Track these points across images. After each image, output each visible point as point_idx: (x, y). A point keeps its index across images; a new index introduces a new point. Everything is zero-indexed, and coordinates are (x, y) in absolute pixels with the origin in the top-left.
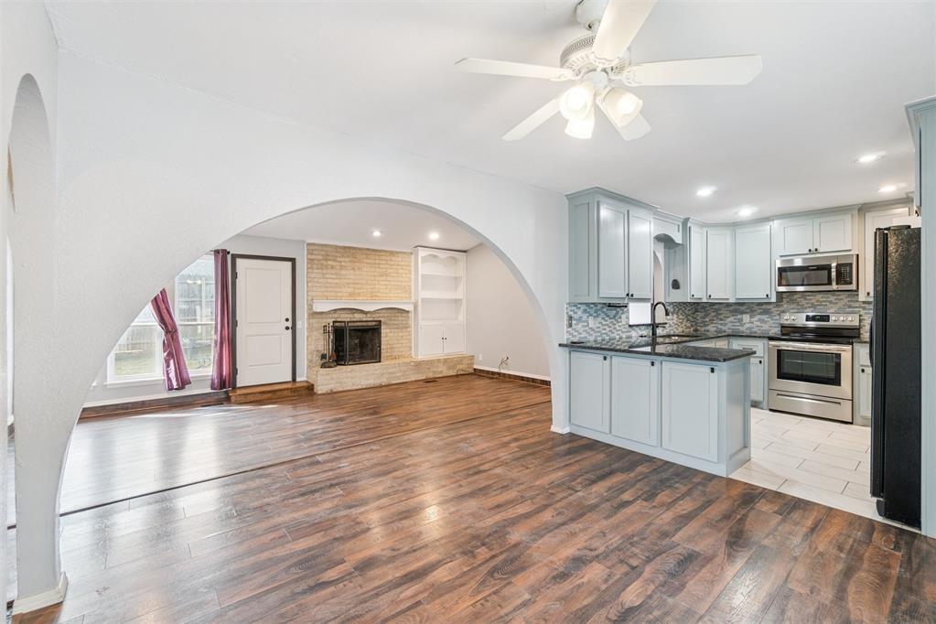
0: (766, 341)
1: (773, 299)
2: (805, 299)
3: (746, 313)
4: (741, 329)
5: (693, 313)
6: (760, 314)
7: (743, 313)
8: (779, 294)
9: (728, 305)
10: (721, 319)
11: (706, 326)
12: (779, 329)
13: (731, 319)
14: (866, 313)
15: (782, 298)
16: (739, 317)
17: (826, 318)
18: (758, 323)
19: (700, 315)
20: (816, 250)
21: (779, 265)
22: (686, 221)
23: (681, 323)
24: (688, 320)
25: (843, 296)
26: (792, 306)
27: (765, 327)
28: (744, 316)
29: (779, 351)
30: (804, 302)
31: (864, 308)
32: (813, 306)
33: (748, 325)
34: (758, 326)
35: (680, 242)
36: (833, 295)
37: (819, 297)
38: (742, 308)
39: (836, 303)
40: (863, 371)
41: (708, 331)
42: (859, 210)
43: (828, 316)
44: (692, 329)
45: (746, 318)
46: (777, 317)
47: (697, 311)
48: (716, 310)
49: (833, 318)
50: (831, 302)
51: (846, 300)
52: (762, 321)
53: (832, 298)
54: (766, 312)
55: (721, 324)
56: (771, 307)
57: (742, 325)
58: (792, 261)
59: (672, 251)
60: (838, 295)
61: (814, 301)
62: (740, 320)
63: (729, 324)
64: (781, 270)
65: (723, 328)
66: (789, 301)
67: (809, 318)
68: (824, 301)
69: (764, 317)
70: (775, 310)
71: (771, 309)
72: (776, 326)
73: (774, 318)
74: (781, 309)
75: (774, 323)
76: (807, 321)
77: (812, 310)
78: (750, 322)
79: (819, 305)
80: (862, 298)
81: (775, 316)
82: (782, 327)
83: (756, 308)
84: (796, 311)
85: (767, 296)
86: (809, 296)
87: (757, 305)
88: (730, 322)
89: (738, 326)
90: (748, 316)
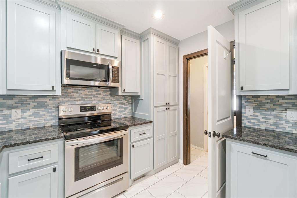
1: (58, 92)
2: (77, 93)
3: (15, 107)
6: (35, 107)
7: (10, 107)
12: (57, 121)
17: (92, 108)
18: (33, 118)
20: (98, 51)
25: (101, 91)
26: (67, 99)
27: (40, 122)
28: (13, 111)
30: (76, 95)
31: (111, 100)
32: (83, 99)
33: (19, 122)
34: (30, 121)
36: (96, 91)
37: (87, 91)
38: (10, 102)
39: (97, 97)
40: (133, 146)
43: (95, 107)
45: (16, 113)
49: (98, 107)
50: (94, 96)
51: (102, 95)
53: (95, 93)
54: (41, 105)
56: (47, 100)
57: (10, 123)
60: (99, 91)
61: (83, 95)
62: (8, 117)
66: (64, 94)
67: (83, 109)
68: (90, 95)
69: (40, 111)
70: (51, 103)
71: (46, 102)
72: (51, 119)
73: (50, 111)
74: (57, 102)
75: (50, 116)
76: (81, 111)
77: (82, 101)
78: (22, 118)
79: (87, 98)
80: (120, 93)
81: (51, 109)
82: (59, 119)
83: (29, 101)
84: (70, 103)
85: (53, 88)
86: (80, 90)
87: (30, 98)
89: (3, 124)
90: (19, 111)
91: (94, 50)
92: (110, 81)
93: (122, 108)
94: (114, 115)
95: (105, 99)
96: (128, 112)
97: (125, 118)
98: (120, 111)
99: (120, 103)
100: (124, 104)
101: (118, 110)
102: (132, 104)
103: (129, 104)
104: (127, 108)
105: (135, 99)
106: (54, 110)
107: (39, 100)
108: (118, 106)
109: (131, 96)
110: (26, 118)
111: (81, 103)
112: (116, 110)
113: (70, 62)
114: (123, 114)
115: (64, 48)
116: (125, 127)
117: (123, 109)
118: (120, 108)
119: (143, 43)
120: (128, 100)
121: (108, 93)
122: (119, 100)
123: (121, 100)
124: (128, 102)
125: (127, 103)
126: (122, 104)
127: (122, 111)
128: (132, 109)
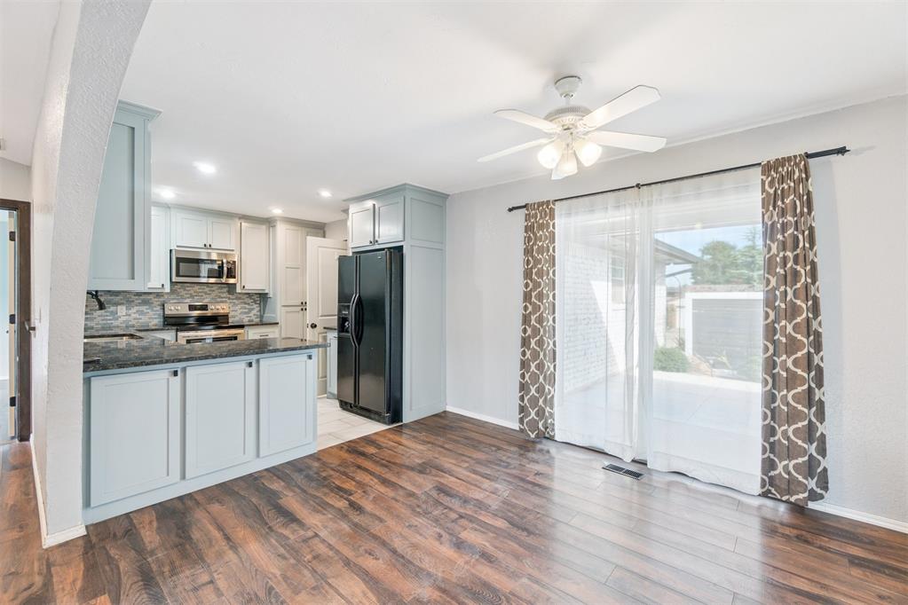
1: (167, 289)
2: (185, 290)
3: (120, 304)
4: (115, 323)
6: (140, 304)
7: (117, 304)
14: (231, 303)
16: (114, 308)
17: (204, 308)
18: (137, 316)
20: (210, 246)
25: (215, 287)
26: (175, 297)
27: (144, 319)
28: (119, 307)
30: (183, 293)
31: (229, 299)
32: (192, 296)
33: (123, 319)
34: (135, 319)
36: (208, 287)
37: (197, 288)
38: (116, 298)
39: (209, 294)
43: (207, 306)
45: (122, 310)
49: (211, 307)
50: (206, 293)
51: (217, 292)
52: (141, 313)
53: (207, 289)
54: (146, 303)
56: (151, 297)
57: (116, 319)
61: (192, 292)
62: (114, 313)
66: (173, 291)
67: (192, 308)
68: (200, 293)
69: (144, 308)
70: (156, 302)
71: (151, 299)
72: (157, 318)
73: (156, 309)
74: (162, 299)
75: (154, 315)
76: (190, 310)
77: (191, 300)
78: (127, 315)
79: (197, 296)
80: (238, 290)
81: (156, 307)
82: (165, 317)
83: (133, 298)
84: (177, 301)
85: (163, 285)
87: (135, 295)
88: (99, 316)
89: (110, 320)
90: (124, 308)
91: (205, 245)
92: (225, 277)
93: (245, 308)
94: (234, 317)
95: (220, 297)
97: (249, 321)
98: (242, 313)
99: (241, 303)
100: (249, 304)
101: (239, 311)
102: (260, 304)
103: (256, 304)
104: (251, 310)
105: (263, 298)
106: (158, 308)
107: (144, 297)
108: (239, 306)
109: (260, 294)
110: (130, 315)
111: (189, 301)
112: (236, 311)
113: (179, 260)
115: (174, 247)
116: (242, 327)
117: (247, 310)
118: (242, 308)
119: (271, 229)
120: (255, 300)
121: (225, 290)
122: (240, 298)
123: (243, 299)
124: (255, 302)
125: (252, 302)
126: (245, 303)
127: (246, 313)
128: (260, 310)
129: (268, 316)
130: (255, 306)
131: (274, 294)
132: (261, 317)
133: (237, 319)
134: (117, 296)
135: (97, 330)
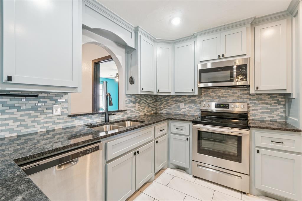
0: (191, 124)
1: (196, 93)
2: (215, 93)
3: (182, 102)
4: (180, 112)
5: (155, 102)
6: (190, 103)
7: (180, 102)
8: (200, 88)
9: (173, 97)
10: (169, 106)
11: (161, 110)
12: (200, 113)
13: (174, 106)
14: (251, 103)
15: (202, 92)
16: (178, 104)
18: (189, 109)
19: (158, 103)
20: (223, 56)
21: (200, 67)
22: (136, 30)
23: (143, 109)
24: (149, 107)
25: (237, 90)
26: (208, 98)
27: (192, 112)
28: (181, 104)
29: (199, 132)
30: (214, 95)
31: (250, 99)
32: (219, 98)
33: (183, 110)
34: (188, 111)
35: (133, 47)
37: (223, 91)
38: (180, 99)
39: (233, 96)
40: (258, 151)
41: (162, 113)
42: (252, 24)
43: (229, 105)
44: (153, 112)
45: (182, 105)
46: (199, 105)
47: (156, 101)
48: (167, 100)
49: (232, 106)
50: (229, 95)
51: (239, 94)
52: (191, 107)
53: (230, 92)
54: (193, 102)
55: (169, 109)
56: (195, 98)
57: (180, 110)
58: (206, 65)
59: (130, 55)
61: (219, 94)
62: (179, 107)
63: (173, 109)
64: (201, 72)
65: (171, 112)
66: (205, 94)
67: (218, 106)
68: (226, 94)
69: (192, 105)
70: (198, 101)
71: (195, 99)
72: (198, 111)
73: (197, 105)
75: (197, 109)
76: (216, 108)
77: (219, 100)
78: (184, 108)
79: (223, 97)
80: (252, 91)
81: (198, 104)
82: (202, 111)
83: (187, 99)
84: (209, 101)
85: (193, 90)
86: (217, 91)
87: (188, 97)
88: (174, 108)
89: (177, 110)
90: (183, 104)
91: (219, 56)
92: (235, 80)
93: (267, 108)
94: (254, 115)
95: (241, 98)
96: (277, 115)
97: (271, 121)
98: (262, 113)
99: (262, 103)
100: (271, 105)
101: (260, 111)
102: (285, 105)
103: (280, 104)
104: (273, 111)
105: (286, 98)
107: (192, 98)
108: (260, 106)
109: (284, 94)
110: (186, 108)
112: (257, 110)
114: (268, 117)
117: (269, 110)
118: (262, 108)
120: (278, 100)
122: (261, 99)
123: (266, 100)
125: (275, 103)
126: (267, 104)
127: (267, 113)
128: (285, 111)
129: (292, 119)
130: (279, 107)
131: (298, 94)
132: (286, 118)
133: (257, 118)
134: (180, 97)
135: (173, 115)
